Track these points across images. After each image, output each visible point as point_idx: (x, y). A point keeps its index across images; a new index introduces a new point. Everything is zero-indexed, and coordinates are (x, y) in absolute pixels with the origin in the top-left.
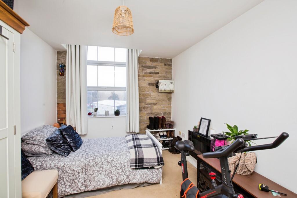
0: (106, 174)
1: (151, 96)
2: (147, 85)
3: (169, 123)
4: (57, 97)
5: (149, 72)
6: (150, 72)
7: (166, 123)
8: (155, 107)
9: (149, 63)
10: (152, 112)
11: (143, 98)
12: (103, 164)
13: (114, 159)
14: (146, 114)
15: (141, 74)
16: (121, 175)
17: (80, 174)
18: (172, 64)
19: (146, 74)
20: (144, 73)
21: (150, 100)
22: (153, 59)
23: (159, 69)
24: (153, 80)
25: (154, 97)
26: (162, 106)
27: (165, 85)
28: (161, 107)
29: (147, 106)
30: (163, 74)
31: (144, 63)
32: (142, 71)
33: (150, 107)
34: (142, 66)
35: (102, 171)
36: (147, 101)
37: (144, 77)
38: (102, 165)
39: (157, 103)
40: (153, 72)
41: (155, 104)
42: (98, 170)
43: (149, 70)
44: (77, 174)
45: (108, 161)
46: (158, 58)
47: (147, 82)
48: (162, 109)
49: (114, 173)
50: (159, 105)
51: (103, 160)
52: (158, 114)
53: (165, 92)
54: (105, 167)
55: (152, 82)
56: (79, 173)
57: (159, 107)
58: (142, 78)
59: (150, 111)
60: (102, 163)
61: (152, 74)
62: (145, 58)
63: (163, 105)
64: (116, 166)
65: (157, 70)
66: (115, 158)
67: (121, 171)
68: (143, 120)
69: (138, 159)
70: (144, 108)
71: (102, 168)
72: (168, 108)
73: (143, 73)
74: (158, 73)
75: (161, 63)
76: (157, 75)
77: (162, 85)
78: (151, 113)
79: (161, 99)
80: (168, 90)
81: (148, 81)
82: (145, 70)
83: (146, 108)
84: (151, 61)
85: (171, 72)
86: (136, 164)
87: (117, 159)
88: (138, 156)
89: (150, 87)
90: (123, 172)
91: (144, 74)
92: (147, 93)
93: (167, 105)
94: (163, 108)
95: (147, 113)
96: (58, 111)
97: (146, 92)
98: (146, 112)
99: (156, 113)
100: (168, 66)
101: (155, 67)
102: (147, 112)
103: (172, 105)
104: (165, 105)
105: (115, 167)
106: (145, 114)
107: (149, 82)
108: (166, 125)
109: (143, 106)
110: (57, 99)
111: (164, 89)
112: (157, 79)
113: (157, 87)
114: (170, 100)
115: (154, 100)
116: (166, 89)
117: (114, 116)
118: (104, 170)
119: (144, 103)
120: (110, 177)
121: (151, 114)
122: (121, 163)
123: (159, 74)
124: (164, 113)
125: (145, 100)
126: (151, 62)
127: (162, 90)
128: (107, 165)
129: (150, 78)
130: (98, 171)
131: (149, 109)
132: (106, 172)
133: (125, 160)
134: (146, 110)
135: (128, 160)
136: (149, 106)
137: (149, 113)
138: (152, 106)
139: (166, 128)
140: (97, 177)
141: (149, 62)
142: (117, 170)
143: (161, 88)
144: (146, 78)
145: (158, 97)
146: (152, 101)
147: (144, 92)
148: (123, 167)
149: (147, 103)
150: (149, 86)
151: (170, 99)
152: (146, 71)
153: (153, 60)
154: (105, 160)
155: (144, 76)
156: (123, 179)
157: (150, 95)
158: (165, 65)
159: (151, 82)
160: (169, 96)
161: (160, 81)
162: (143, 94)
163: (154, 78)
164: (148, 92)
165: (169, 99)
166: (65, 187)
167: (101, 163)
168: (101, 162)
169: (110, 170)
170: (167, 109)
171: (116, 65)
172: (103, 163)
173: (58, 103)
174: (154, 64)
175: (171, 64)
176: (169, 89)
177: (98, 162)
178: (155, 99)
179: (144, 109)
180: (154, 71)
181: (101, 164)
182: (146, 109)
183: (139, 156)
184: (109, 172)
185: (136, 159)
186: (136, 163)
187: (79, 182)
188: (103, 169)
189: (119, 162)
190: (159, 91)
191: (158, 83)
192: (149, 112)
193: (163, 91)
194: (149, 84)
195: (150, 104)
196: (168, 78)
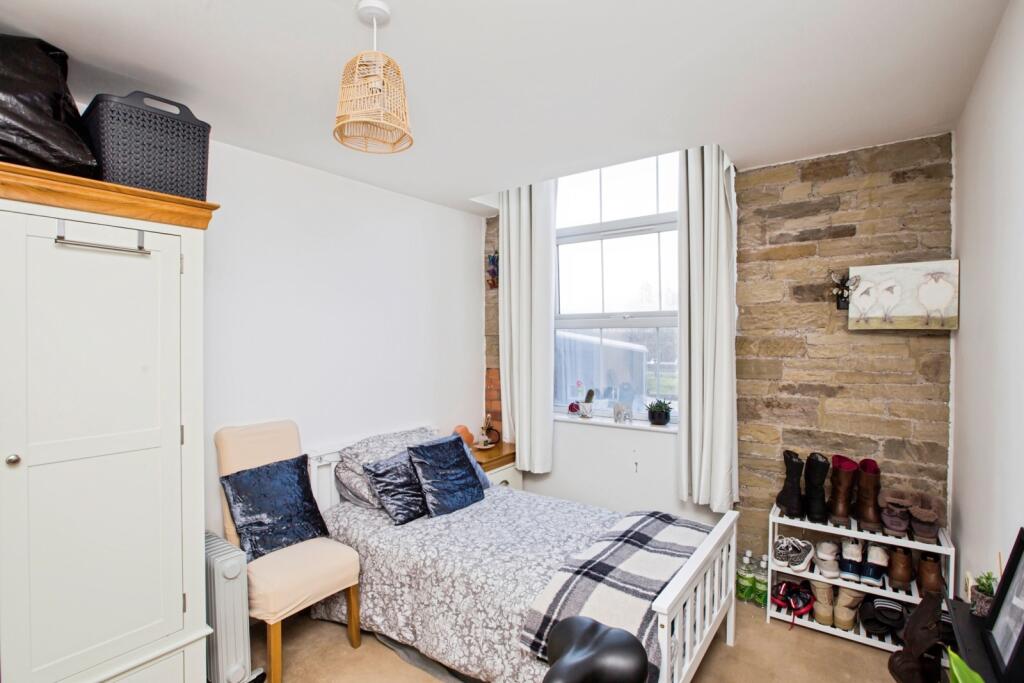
0: (456, 625)
1: (811, 351)
2: (786, 298)
3: (897, 505)
4: (484, 349)
5: (794, 233)
6: (802, 233)
7: (885, 499)
8: (832, 405)
9: (795, 192)
10: (814, 428)
11: (763, 358)
12: (454, 587)
13: (486, 583)
14: (780, 434)
15: (755, 248)
16: (496, 652)
17: (406, 589)
18: (953, 162)
19: (778, 246)
20: (771, 243)
21: (804, 368)
22: (816, 164)
23: (856, 208)
24: (815, 269)
25: (827, 354)
26: (878, 402)
27: (890, 289)
28: (874, 411)
29: (785, 395)
30: (883, 230)
31: (768, 195)
32: (758, 235)
33: (804, 401)
34: (759, 212)
35: (450, 609)
36: (785, 371)
37: (771, 263)
38: (452, 590)
39: (841, 388)
40: (819, 231)
41: (831, 392)
42: (441, 599)
43: (793, 227)
44: (398, 585)
45: (468, 584)
46: (853, 153)
47: (785, 283)
48: (878, 421)
49: (476, 633)
50: (857, 396)
51: (457, 572)
52: (850, 441)
53: (888, 327)
54: (458, 598)
55: (811, 283)
56: (402, 585)
57: (860, 406)
58: (761, 266)
59: (802, 422)
60: (453, 582)
61: (816, 242)
62: (773, 173)
63: (885, 396)
64: (487, 613)
65: (840, 218)
66: (490, 581)
67: (496, 638)
68: (763, 458)
69: (551, 624)
70: (769, 404)
71: (451, 597)
72: (920, 419)
73: (764, 243)
74: (850, 231)
75: (867, 177)
76: (844, 242)
77: (867, 292)
78: (809, 434)
79: (873, 367)
80: (915, 319)
81: (791, 275)
82: (775, 229)
83: (779, 406)
84: (804, 178)
85: (948, 212)
86: (538, 641)
87: (493, 588)
88: (557, 610)
89: (799, 307)
90: (504, 644)
91: (768, 246)
92: (788, 333)
93: (917, 402)
94: (886, 417)
95: (786, 431)
96: (487, 390)
97: (779, 333)
98: (780, 427)
99: (837, 435)
100: (921, 178)
101: (832, 204)
102: (789, 427)
103: (951, 404)
104: (897, 400)
105: (483, 614)
106: (776, 432)
107: (793, 282)
108: (878, 510)
109: (765, 397)
110: (485, 357)
111: (880, 314)
112: (838, 260)
113: (842, 303)
114: (937, 373)
115: (824, 368)
116: (893, 313)
117: (648, 425)
118: (453, 607)
119: (768, 383)
120: (464, 642)
121: (808, 440)
122: (500, 607)
123: (860, 236)
124: (890, 442)
125: (776, 367)
126: (809, 183)
127: (867, 320)
128: (465, 597)
129: (800, 264)
130: (440, 603)
131: (793, 411)
132: (457, 615)
133: (515, 602)
134: (779, 417)
135: (523, 608)
136: (798, 396)
137: (796, 432)
138: (816, 399)
139: (882, 527)
140: (435, 619)
141: (799, 184)
142: (487, 627)
143: (862, 305)
144: (779, 266)
145: (853, 356)
146: (817, 372)
147: (770, 332)
148: (507, 626)
149: (782, 383)
150: (794, 303)
151: (937, 369)
152: (778, 233)
153: (814, 171)
154: (462, 575)
155: (767, 257)
156: (502, 673)
157: (801, 346)
158: (899, 177)
159: (804, 283)
160: (928, 350)
161: (853, 272)
162: (766, 341)
163: (827, 259)
164: (793, 333)
165: (926, 365)
166: (373, 608)
167: (450, 579)
168: (450, 576)
169: (470, 616)
170: (914, 421)
171: (663, 226)
172: (456, 584)
173: (488, 369)
174: (826, 189)
175: (949, 167)
176: (920, 312)
177: (443, 575)
178: (833, 363)
179: (767, 410)
180: (823, 227)
181: (448, 582)
182: (776, 411)
183: (559, 614)
184: (465, 622)
185: (547, 620)
186: (539, 635)
187: (400, 610)
188: (451, 602)
189: (497, 601)
190: (852, 326)
191: (843, 284)
192: (797, 428)
193: (874, 325)
194: (795, 293)
195: (806, 388)
196: (920, 250)
